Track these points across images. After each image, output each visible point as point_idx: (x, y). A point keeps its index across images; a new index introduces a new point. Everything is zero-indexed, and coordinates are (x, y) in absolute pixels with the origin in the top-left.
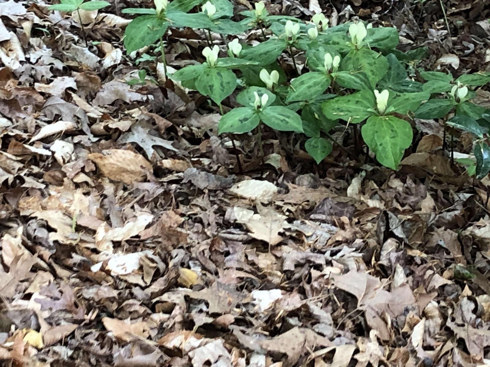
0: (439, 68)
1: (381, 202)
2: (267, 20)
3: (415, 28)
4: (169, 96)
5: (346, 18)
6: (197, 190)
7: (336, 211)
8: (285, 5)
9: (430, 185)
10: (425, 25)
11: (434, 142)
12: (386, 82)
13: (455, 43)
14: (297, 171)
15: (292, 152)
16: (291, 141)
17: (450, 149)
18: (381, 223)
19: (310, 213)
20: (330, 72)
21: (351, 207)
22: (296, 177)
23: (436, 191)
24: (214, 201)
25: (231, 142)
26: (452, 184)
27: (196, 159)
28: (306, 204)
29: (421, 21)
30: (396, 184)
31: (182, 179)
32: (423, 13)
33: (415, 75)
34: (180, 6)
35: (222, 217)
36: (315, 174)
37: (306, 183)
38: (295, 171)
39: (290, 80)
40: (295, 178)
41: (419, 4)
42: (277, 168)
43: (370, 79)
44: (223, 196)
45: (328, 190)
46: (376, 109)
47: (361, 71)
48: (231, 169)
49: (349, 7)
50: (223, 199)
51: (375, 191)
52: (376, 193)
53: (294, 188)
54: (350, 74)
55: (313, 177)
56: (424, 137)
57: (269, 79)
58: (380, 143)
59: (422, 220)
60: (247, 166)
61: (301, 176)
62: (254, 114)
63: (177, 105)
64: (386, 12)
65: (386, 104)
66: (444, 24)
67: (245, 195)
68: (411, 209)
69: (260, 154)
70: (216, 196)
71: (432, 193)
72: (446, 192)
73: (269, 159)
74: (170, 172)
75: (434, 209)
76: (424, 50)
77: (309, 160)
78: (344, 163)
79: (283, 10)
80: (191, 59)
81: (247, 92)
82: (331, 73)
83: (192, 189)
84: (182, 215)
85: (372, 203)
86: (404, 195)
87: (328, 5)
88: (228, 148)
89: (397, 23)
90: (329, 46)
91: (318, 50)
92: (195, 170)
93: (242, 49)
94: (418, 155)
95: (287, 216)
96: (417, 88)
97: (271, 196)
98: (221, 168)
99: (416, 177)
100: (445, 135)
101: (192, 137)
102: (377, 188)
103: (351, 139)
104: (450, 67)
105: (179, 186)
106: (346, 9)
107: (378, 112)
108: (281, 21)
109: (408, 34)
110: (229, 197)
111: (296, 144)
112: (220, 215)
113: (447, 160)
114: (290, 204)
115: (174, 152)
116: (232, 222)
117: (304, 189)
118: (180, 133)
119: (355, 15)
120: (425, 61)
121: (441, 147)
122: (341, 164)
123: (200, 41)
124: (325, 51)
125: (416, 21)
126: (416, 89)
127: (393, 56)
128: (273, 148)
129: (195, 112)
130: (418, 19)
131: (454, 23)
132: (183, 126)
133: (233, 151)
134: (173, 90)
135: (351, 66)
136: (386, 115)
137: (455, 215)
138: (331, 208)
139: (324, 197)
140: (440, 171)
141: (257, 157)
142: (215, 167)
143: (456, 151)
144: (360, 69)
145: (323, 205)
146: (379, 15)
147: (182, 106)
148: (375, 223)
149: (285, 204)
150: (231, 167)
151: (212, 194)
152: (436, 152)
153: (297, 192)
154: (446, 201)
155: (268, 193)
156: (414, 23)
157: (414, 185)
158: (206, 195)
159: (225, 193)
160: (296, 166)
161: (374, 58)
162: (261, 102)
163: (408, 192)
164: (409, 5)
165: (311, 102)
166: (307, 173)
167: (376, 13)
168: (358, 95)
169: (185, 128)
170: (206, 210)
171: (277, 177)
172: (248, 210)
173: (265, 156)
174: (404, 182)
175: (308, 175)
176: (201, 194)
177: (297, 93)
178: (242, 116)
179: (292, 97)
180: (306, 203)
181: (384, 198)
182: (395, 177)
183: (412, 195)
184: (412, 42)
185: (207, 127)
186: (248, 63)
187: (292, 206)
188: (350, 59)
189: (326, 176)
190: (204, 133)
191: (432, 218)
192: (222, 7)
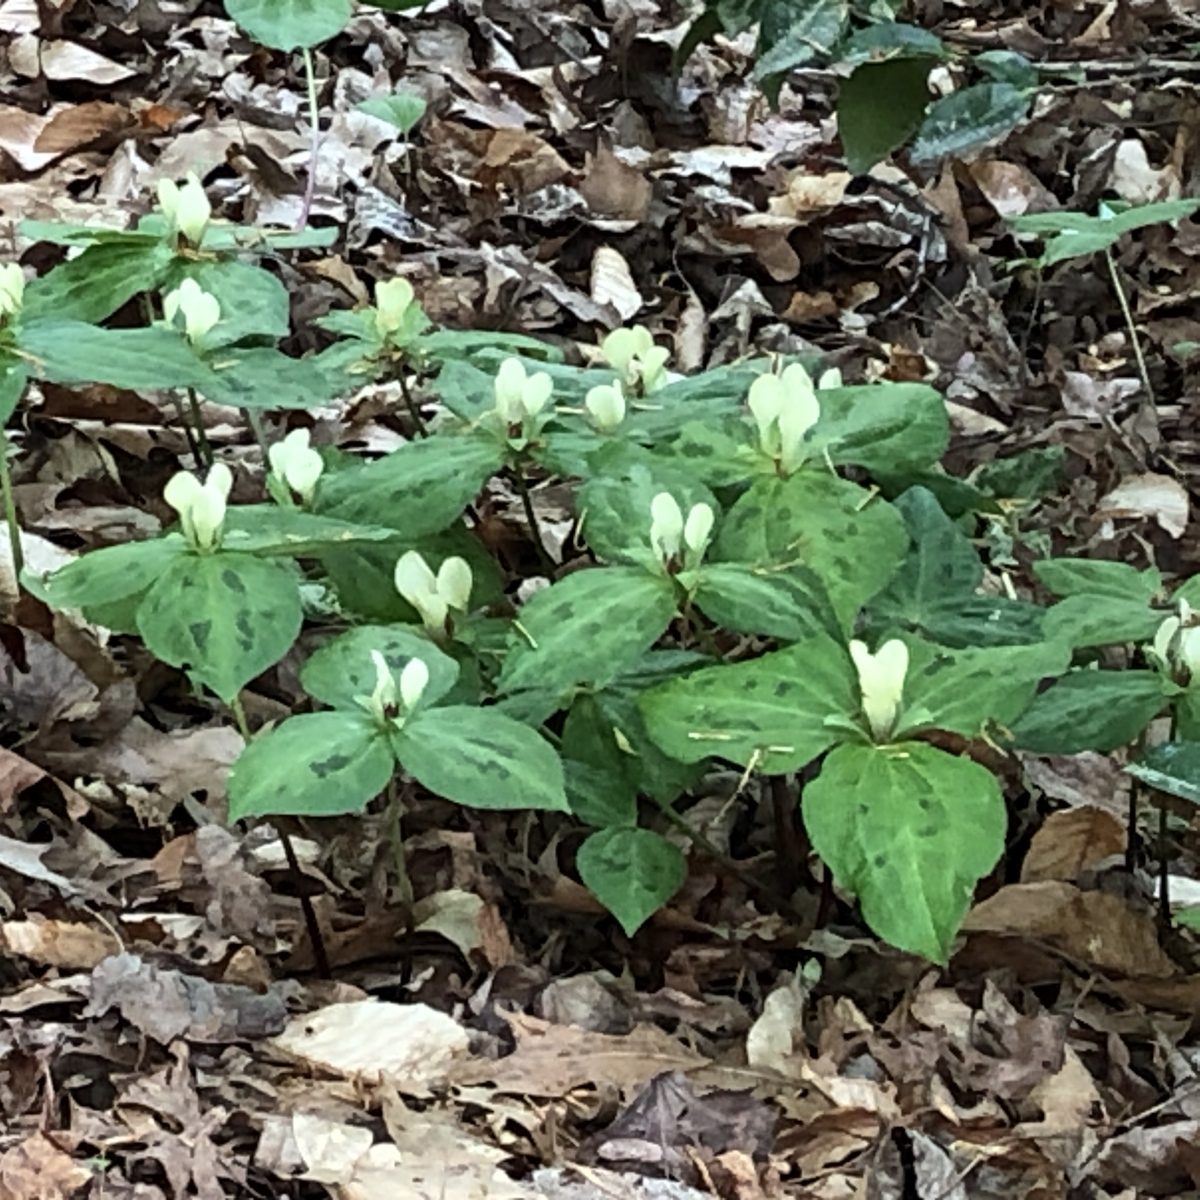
0: (1108, 532)
1: (884, 1090)
2: (423, 352)
3: (1013, 370)
4: (30, 660)
5: (739, 334)
6: (142, 1047)
7: (702, 1129)
8: (493, 285)
9: (1079, 1015)
10: (1053, 355)
11: (1092, 838)
12: (898, 600)
13: (1169, 431)
14: (546, 961)
15: (526, 883)
16: (524, 839)
17: (1156, 865)
18: (884, 1178)
19: (599, 1136)
20: (674, 566)
21: (764, 1110)
22: (540, 988)
23: (1102, 1039)
24: (213, 1089)
25: (279, 844)
26: (1167, 1010)
27: (139, 918)
28: (583, 1100)
29: (1035, 340)
30: (944, 1010)
31: (85, 1003)
32: (1042, 310)
33: (1014, 562)
34: (76, 293)
35: (244, 1159)
36: (617, 972)
37: (582, 1010)
38: (537, 961)
39: (518, 583)
40: (538, 989)
41: (1028, 274)
42: (465, 950)
43: (834, 595)
44: (247, 1071)
45: (670, 1040)
46: (860, 716)
47: (799, 562)
48: (284, 955)
49: (750, 287)
50: (247, 1079)
51: (857, 1040)
52: (863, 1049)
53: (536, 1032)
54: (753, 575)
55: (608, 987)
56: (1051, 819)
57: (434, 592)
58: (879, 852)
59: (1047, 1160)
60: (346, 944)
61: (563, 982)
62: (371, 739)
63: (67, 697)
64: (896, 307)
65: (899, 697)
66: (1127, 352)
67: (337, 1064)
68: (1002, 1115)
69: (398, 895)
70: (220, 1068)
71: (1085, 1046)
72: (1139, 1044)
73: (433, 913)
74: (37, 970)
75: (1096, 1114)
76: (1048, 462)
77: (592, 915)
78: (734, 924)
79: (490, 299)
80: (121, 502)
81: (346, 649)
82: (679, 570)
83: (122, 1040)
84: (86, 1151)
85: (850, 1092)
86: (973, 1057)
87: (665, 276)
88: (268, 873)
89: (939, 349)
90: (669, 460)
91: (626, 479)
92: (135, 962)
93: (325, 470)
94: (1029, 892)
95: (506, 1148)
96: (1023, 624)
97: (440, 1064)
98: (239, 955)
99: (1020, 981)
100: (1133, 804)
101: (126, 823)
102: (870, 1028)
103: (760, 826)
104: (1151, 526)
105: (71, 1032)
106: (738, 294)
107: (868, 728)
108: (481, 354)
109: (983, 395)
110: (276, 1072)
111: (543, 848)
112: (237, 1150)
113: (1143, 912)
114: (519, 1097)
115: (54, 887)
116: (286, 1176)
117: (577, 1038)
118: (79, 810)
119: (775, 321)
120: (1055, 505)
121: (1119, 859)
122: (724, 934)
123: (157, 428)
124: (655, 481)
125: (1017, 341)
126: (1015, 632)
127: (924, 495)
128: (451, 863)
129: (138, 720)
130: (1025, 334)
131: (1167, 350)
132: (88, 781)
133: (286, 881)
134: (50, 637)
135: (757, 540)
136: (898, 740)
137: (1179, 1140)
138: (684, 1112)
139: (654, 1068)
140: (1118, 959)
141: (387, 906)
142: (217, 950)
143: (1180, 872)
144: (794, 554)
145: (651, 1101)
146: (871, 318)
147: (83, 700)
148: (859, 1174)
149: (497, 1098)
150: (281, 946)
151: (207, 1060)
152: (1099, 881)
153: (547, 1048)
154: (1140, 1081)
155: (427, 1057)
156: (1008, 352)
157: (1012, 1018)
158: (179, 1067)
159: (258, 1057)
160: (545, 939)
161: (849, 511)
162: (398, 692)
163: (989, 1042)
164: (990, 276)
165: (598, 686)
166: (585, 968)
167: (858, 311)
168: (787, 659)
169: (97, 789)
170: (180, 1128)
171: (467, 989)
172: (351, 1128)
173: (418, 898)
174: (976, 1004)
175: (589, 978)
176: (158, 1062)
177: (541, 656)
178: (324, 749)
179: (521, 670)
180: (583, 1093)
181: (895, 1070)
182: (941, 985)
183: (1006, 1055)
184: (1001, 428)
185: (182, 786)
186: (347, 536)
187: (528, 1107)
188: (754, 511)
189: (661, 984)
190: (172, 807)
191: (1086, 1151)
192: (241, 297)
